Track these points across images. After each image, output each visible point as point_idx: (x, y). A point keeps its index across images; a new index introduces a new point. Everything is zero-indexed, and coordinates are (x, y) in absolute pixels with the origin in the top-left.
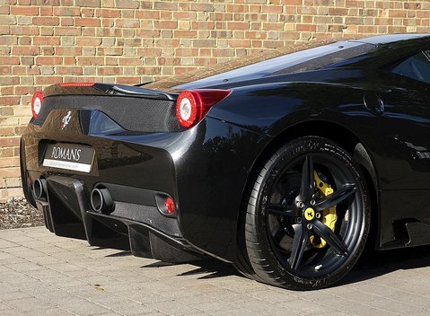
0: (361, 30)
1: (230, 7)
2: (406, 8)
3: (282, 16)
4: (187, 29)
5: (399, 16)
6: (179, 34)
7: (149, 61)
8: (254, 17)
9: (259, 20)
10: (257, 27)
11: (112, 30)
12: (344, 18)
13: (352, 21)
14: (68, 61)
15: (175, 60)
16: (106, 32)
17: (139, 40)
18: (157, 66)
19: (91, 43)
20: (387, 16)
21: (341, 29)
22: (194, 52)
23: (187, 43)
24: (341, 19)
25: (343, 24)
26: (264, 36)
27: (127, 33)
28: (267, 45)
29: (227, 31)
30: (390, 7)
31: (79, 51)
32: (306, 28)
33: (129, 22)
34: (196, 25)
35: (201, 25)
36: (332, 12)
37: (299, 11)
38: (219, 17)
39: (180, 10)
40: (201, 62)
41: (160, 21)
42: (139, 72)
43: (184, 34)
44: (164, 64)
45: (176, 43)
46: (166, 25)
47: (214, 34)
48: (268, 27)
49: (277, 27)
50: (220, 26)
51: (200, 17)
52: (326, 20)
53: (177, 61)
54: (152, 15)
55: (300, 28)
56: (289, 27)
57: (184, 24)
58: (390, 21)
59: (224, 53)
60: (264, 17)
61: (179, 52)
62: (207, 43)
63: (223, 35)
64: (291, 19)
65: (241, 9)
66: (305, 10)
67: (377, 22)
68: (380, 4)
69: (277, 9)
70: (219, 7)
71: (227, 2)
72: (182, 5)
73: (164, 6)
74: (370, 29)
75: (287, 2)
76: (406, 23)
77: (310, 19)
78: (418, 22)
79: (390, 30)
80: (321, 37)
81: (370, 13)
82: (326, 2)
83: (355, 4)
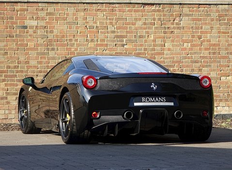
0: (136, 46)
1: (57, 36)
2: (164, 33)
3: (87, 40)
4: (33, 47)
5: (160, 38)
6: (28, 49)
7: (12, 62)
8: (71, 40)
9: (73, 42)
10: (72, 45)
12: (125, 39)
13: (131, 41)
15: (26, 62)
17: (7, 53)
18: (17, 65)
20: (152, 38)
21: (123, 45)
22: (37, 58)
23: (33, 54)
24: (123, 40)
25: (124, 43)
26: (76, 50)
28: (78, 54)
29: (55, 47)
30: (154, 33)
32: (101, 45)
33: (2, 44)
34: (38, 45)
35: (41, 45)
36: (117, 37)
37: (97, 37)
38: (51, 41)
39: (29, 38)
40: (40, 63)
41: (18, 43)
42: (7, 68)
43: (31, 49)
44: (20, 64)
45: (27, 54)
46: (21, 45)
47: (48, 49)
48: (78, 45)
49: (84, 45)
50: (51, 45)
51: (40, 41)
52: (114, 41)
53: (27, 62)
54: (14, 41)
55: (97, 45)
56: (91, 45)
57: (31, 44)
58: (154, 41)
59: (54, 58)
60: (76, 40)
61: (28, 58)
62: (44, 54)
63: (53, 49)
64: (92, 41)
65: (63, 36)
66: (101, 36)
67: (146, 41)
68: (147, 32)
69: (84, 36)
70: (50, 36)
71: (55, 34)
72: (30, 35)
73: (20, 36)
74: (141, 45)
75: (90, 32)
76: (165, 42)
77: (103, 40)
78: (173, 41)
79: (154, 45)
80: (111, 50)
81: (141, 37)
82: (113, 32)
83: (132, 32)
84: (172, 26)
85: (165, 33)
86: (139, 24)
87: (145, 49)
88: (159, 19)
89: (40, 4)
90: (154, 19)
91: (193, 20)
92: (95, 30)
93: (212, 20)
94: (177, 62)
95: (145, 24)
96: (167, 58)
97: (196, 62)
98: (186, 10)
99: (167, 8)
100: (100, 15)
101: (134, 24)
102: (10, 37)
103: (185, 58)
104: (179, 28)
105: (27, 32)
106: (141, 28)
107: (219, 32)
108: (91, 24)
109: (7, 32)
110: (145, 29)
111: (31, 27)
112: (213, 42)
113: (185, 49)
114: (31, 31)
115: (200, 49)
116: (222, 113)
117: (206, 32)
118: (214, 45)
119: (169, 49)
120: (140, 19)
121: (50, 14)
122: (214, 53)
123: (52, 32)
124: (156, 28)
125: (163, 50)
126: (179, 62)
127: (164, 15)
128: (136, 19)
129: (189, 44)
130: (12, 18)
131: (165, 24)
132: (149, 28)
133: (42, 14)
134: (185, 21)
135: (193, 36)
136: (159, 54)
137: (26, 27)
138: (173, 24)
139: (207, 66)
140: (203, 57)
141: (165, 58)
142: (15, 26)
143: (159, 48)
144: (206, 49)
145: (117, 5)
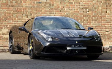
0: (93, 12)
1: (55, 7)
3: (69, 9)
4: (44, 12)
5: (104, 9)
6: (41, 13)
8: (62, 9)
9: (63, 10)
10: (63, 11)
11: (25, 12)
14: (14, 19)
16: (24, 13)
19: (20, 15)
21: (87, 12)
26: (64, 14)
27: (29, 13)
29: (55, 12)
31: (17, 17)
32: (77, 12)
33: (29, 11)
34: (46, 11)
35: (48, 11)
36: (84, 8)
37: (74, 8)
38: (52, 9)
39: (42, 8)
41: (37, 10)
43: (43, 13)
46: (39, 11)
47: (51, 13)
48: (66, 12)
50: (53, 11)
51: (48, 9)
52: (82, 10)
54: (35, 9)
55: (74, 12)
56: (71, 11)
58: (102, 10)
60: (65, 9)
63: (53, 13)
64: (72, 9)
65: (58, 7)
67: (98, 10)
69: (68, 7)
70: (52, 7)
71: (54, 6)
72: (43, 7)
73: (38, 7)
74: (95, 12)
75: (71, 5)
76: (107, 10)
78: (110, 10)
79: (102, 12)
80: (81, 14)
81: (95, 8)
82: (82, 5)
84: (110, 3)
85: (107, 6)
87: (97, 14)
92: (73, 4)
96: (108, 18)
102: (33, 7)
105: (41, 5)
106: (95, 4)
109: (32, 5)
110: (97, 4)
114: (43, 5)
119: (109, 14)
123: (53, 5)
124: (103, 4)
125: (106, 14)
131: (107, 2)
132: (99, 4)
136: (104, 16)
137: (41, 3)
141: (107, 19)
142: (35, 2)
143: (104, 13)
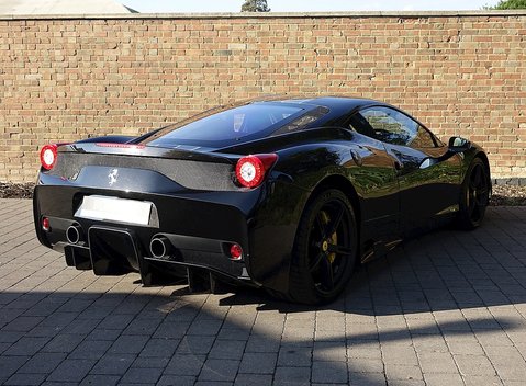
2: (432, 60)
12: (372, 69)
13: (381, 71)
18: (218, 104)
20: (414, 67)
22: (245, 95)
23: (239, 90)
25: (372, 74)
28: (304, 90)
44: (222, 103)
45: (232, 89)
49: (312, 77)
57: (237, 76)
61: (233, 95)
62: (255, 89)
66: (337, 64)
68: (406, 59)
77: (341, 70)
83: (383, 59)
86: (394, 46)
88: (425, 39)
89: (249, 21)
90: (417, 39)
91: (479, 40)
93: (509, 39)
94: (450, 101)
95: (403, 46)
97: (481, 101)
98: (467, 24)
99: (438, 22)
100: (337, 34)
101: (386, 47)
103: (463, 95)
104: (454, 52)
107: (519, 58)
108: (322, 46)
111: (238, 53)
112: (508, 72)
113: (465, 82)
115: (488, 83)
116: (519, 176)
117: (499, 58)
118: (511, 76)
120: (396, 40)
121: (263, 34)
122: (510, 89)
126: (455, 101)
127: (433, 33)
128: (389, 40)
129: (471, 75)
130: (210, 40)
133: (252, 34)
134: (465, 42)
135: (478, 64)
138: (446, 46)
139: (497, 108)
140: (493, 95)
144: (497, 83)
145: (361, 20)
